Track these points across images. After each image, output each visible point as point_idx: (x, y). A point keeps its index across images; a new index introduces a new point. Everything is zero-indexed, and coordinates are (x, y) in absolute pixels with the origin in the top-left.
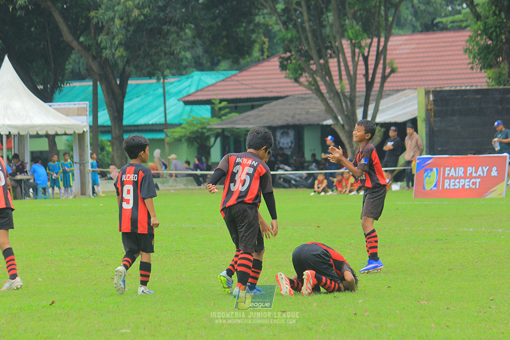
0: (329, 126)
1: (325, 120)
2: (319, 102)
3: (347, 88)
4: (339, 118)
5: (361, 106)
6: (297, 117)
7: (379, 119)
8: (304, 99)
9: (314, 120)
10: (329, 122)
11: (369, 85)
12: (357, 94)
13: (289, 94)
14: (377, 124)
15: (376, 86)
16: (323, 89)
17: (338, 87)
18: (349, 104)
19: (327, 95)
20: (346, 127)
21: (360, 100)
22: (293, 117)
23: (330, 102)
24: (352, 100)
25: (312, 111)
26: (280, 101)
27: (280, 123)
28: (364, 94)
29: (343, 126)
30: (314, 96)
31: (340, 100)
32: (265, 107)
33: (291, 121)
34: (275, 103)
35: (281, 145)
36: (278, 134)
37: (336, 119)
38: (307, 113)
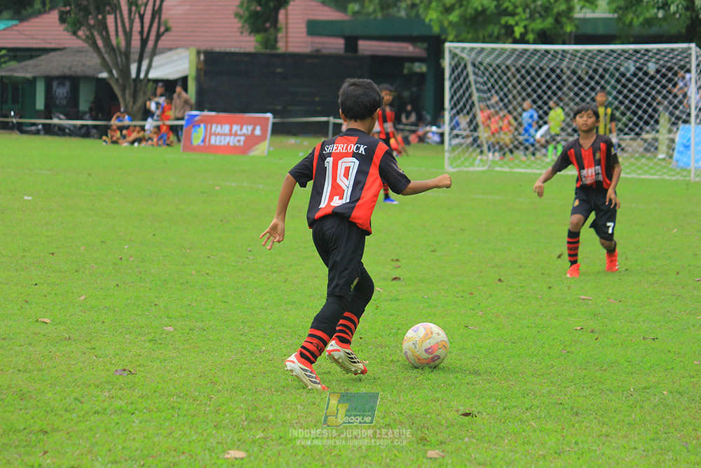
0: (103, 80)
1: (101, 72)
2: (95, 55)
3: (123, 44)
4: (114, 72)
5: (135, 61)
6: (74, 69)
7: (152, 75)
8: (80, 52)
9: (89, 72)
10: (104, 75)
11: (144, 42)
12: (132, 50)
13: (67, 46)
14: (149, 80)
15: (151, 44)
16: (100, 43)
17: (114, 42)
18: (124, 58)
19: (103, 50)
20: (121, 81)
21: (135, 56)
22: (70, 68)
23: (106, 56)
24: (127, 54)
25: (88, 64)
26: (58, 53)
27: (57, 73)
28: (138, 50)
29: (117, 80)
30: (91, 49)
31: (116, 55)
32: (43, 57)
33: (67, 72)
34: (52, 54)
35: (57, 94)
36: (55, 84)
37: (110, 72)
38: (84, 65)
